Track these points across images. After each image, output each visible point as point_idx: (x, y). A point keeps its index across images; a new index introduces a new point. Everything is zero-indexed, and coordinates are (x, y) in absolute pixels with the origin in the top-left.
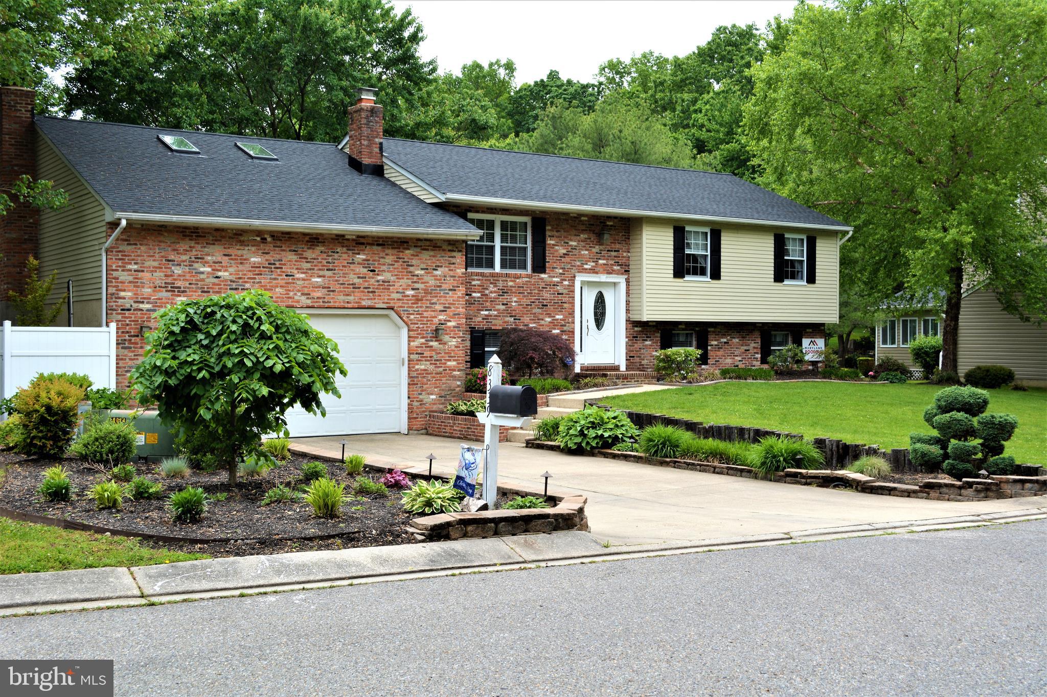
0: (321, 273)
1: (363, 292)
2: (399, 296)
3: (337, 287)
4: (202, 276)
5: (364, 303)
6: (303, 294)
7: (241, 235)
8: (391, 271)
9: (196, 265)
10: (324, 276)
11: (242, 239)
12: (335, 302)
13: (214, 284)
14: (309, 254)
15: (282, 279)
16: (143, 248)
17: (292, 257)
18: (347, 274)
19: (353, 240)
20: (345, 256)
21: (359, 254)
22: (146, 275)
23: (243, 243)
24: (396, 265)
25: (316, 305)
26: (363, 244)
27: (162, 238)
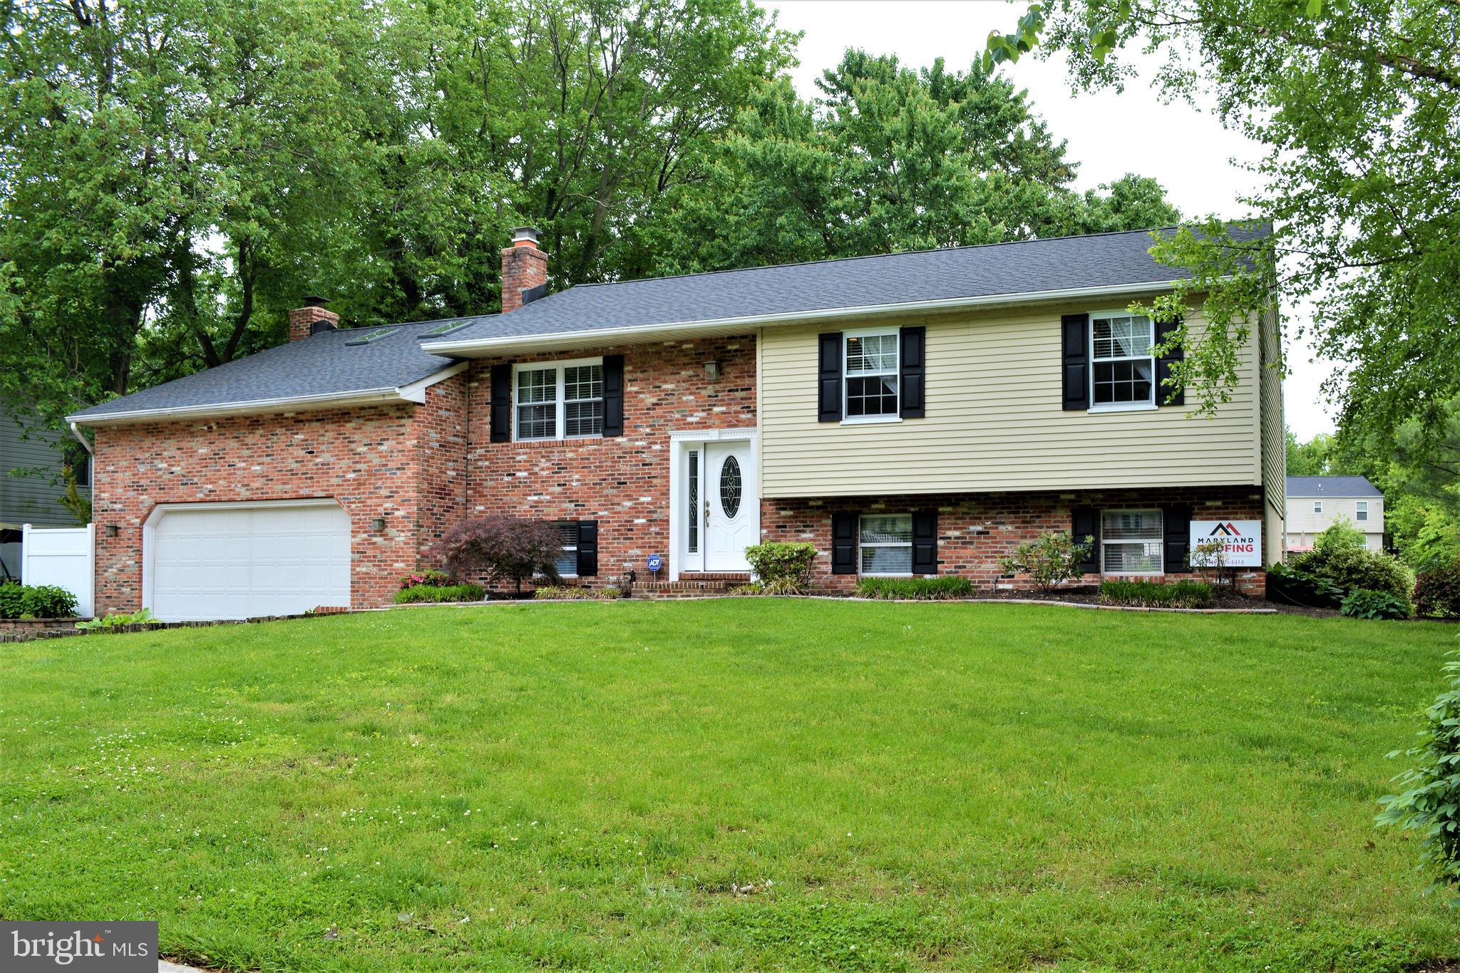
0: (261, 460)
1: (300, 478)
2: (339, 481)
3: (275, 475)
4: (160, 473)
5: (303, 492)
6: (243, 486)
7: (191, 426)
8: (330, 452)
9: (156, 462)
10: (263, 464)
11: (192, 430)
12: (273, 493)
13: (170, 481)
14: (250, 439)
15: (225, 470)
16: (118, 448)
17: (233, 444)
18: (285, 459)
19: (292, 418)
20: (283, 438)
21: (297, 434)
22: (119, 475)
23: (192, 434)
24: (337, 443)
25: (254, 497)
26: (302, 421)
27: (131, 438)
